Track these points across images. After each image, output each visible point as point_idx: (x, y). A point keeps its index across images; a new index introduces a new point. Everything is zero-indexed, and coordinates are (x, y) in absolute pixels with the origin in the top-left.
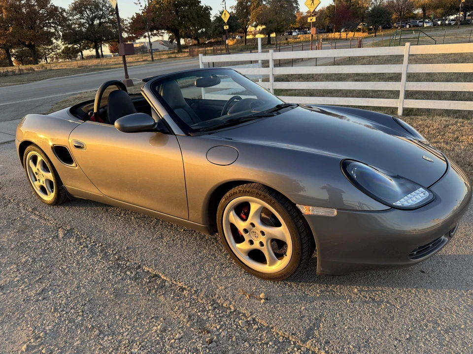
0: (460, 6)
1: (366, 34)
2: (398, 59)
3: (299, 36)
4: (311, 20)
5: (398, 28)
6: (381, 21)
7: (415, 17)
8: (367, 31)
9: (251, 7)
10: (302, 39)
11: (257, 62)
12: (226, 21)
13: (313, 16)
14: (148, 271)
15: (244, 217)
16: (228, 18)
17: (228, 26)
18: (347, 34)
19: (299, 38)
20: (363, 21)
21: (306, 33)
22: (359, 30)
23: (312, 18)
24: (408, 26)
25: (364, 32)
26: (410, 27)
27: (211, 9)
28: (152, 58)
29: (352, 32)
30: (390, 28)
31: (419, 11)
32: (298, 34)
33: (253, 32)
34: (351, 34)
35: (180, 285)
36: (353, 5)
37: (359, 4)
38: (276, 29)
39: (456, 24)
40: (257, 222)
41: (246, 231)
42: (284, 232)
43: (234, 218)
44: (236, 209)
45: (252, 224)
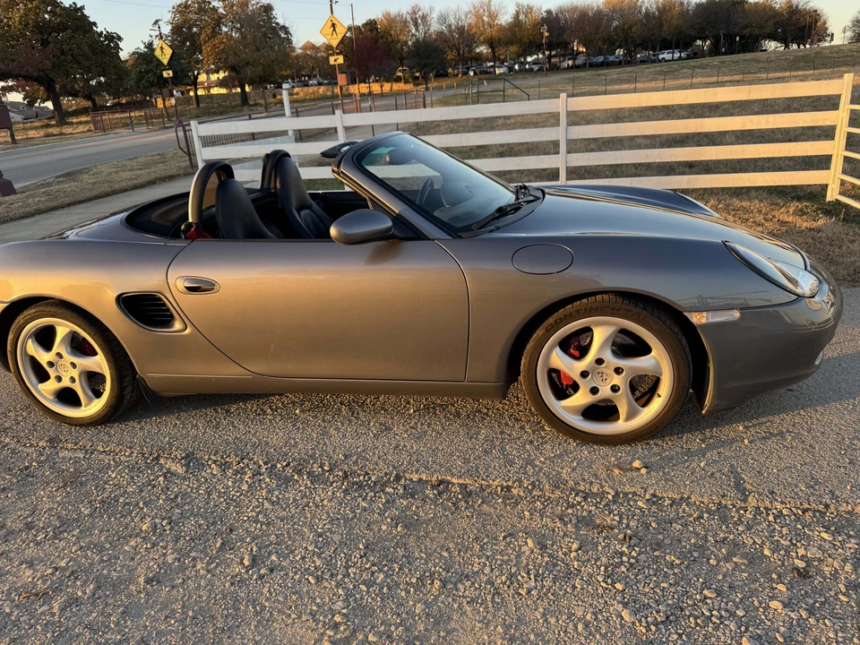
0: (544, 41)
1: (409, 87)
2: (551, 119)
3: (296, 90)
4: (335, 60)
5: (457, 75)
6: (432, 64)
7: (479, 59)
8: (410, 80)
9: (202, 37)
10: (302, 95)
11: (284, 133)
12: (165, 61)
13: (338, 54)
14: (420, 480)
15: (577, 353)
16: (168, 56)
17: (170, 72)
18: (382, 87)
19: (297, 94)
20: (402, 65)
21: (307, 85)
22: (398, 80)
23: (336, 57)
24: (472, 73)
25: (406, 82)
26: (475, 74)
27: (120, 39)
28: (12, 136)
29: (387, 82)
30: (446, 75)
31: (483, 49)
32: (293, 87)
33: (206, 84)
34: (387, 87)
35: (496, 483)
36: (382, 37)
37: (391, 36)
38: (260, 78)
39: (541, 69)
40: (608, 356)
41: (584, 374)
42: (658, 360)
43: (559, 360)
44: (565, 345)
45: (599, 361)
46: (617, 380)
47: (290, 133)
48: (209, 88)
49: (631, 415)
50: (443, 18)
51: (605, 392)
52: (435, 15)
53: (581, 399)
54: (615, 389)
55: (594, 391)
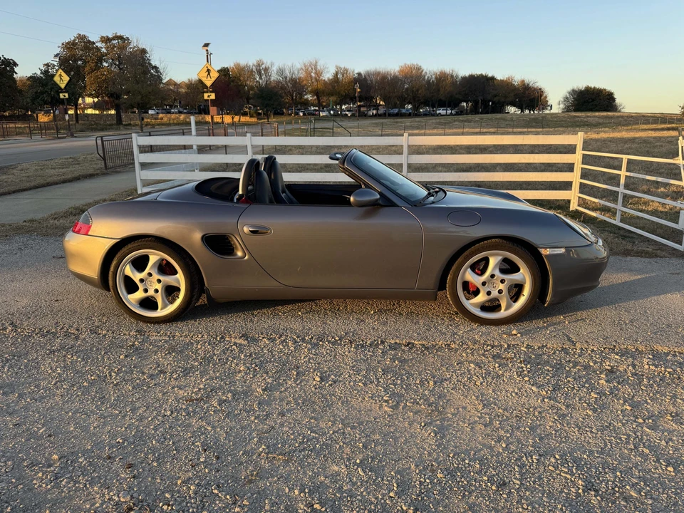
0: (356, 95)
1: (254, 120)
3: (161, 115)
4: (209, 96)
5: (291, 114)
6: (273, 105)
7: (306, 104)
8: (255, 115)
9: (86, 69)
10: (165, 120)
12: (63, 86)
13: (211, 92)
16: (66, 82)
17: (67, 95)
18: (233, 118)
19: (162, 119)
20: (248, 103)
21: (170, 113)
22: (245, 114)
23: (209, 94)
24: (301, 114)
25: (251, 116)
26: (304, 114)
27: (15, 64)
29: (236, 115)
30: (282, 114)
31: (309, 97)
32: (158, 113)
33: (82, 105)
34: (236, 119)
36: (233, 81)
37: (240, 81)
38: (139, 104)
39: (353, 115)
40: (497, 273)
41: (484, 284)
42: (524, 275)
43: (470, 276)
44: (473, 267)
45: (493, 276)
46: (501, 286)
47: (195, 147)
48: (84, 109)
49: (508, 308)
50: (281, 72)
51: (495, 293)
52: (275, 69)
53: (481, 298)
54: (500, 292)
55: (489, 293)
